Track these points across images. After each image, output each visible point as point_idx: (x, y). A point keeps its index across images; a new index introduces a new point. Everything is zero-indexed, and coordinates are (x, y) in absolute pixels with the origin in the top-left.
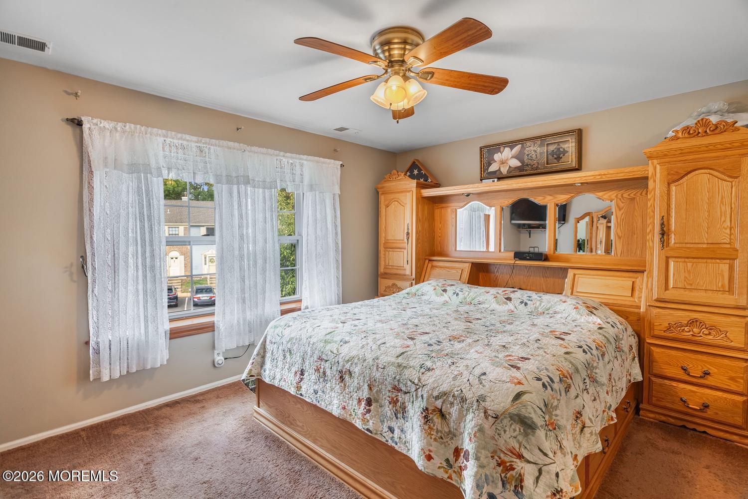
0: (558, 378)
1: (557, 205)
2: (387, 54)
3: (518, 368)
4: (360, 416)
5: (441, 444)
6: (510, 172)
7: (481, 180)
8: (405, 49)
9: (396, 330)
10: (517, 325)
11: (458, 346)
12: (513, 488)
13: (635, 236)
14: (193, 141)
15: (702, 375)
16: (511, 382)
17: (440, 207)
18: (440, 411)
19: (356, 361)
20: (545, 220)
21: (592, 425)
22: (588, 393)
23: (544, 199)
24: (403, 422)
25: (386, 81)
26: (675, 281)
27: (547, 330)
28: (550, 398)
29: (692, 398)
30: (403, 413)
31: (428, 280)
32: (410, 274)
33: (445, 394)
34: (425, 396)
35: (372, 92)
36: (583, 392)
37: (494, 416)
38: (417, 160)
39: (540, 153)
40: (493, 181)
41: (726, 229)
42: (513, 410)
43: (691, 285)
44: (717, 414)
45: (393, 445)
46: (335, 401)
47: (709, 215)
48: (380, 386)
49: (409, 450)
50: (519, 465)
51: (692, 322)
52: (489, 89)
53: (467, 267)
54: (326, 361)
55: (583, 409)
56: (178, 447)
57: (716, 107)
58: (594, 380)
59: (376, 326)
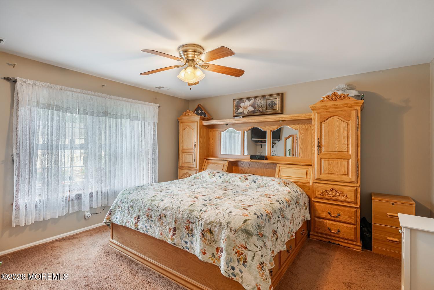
0: (265, 214)
1: (272, 131)
2: (186, 56)
3: (247, 210)
4: (170, 237)
5: (210, 246)
6: (249, 113)
7: (234, 117)
8: (194, 54)
9: (188, 194)
10: (250, 192)
11: (219, 201)
12: (242, 263)
13: (308, 148)
14: (78, 92)
15: (337, 216)
16: (243, 215)
17: (212, 130)
18: (210, 230)
19: (168, 209)
20: (266, 138)
21: (281, 237)
22: (280, 222)
23: (265, 128)
24: (192, 238)
25: (185, 69)
26: (324, 170)
27: (264, 194)
28: (261, 222)
29: (333, 228)
30: (192, 233)
31: (205, 170)
32: (196, 167)
33: (212, 222)
34: (203, 224)
35: (179, 73)
36: (277, 222)
37: (234, 230)
38: (200, 105)
39: (264, 104)
40: (240, 118)
41: (345, 145)
42: (243, 228)
43: (331, 171)
44: (343, 234)
45: (187, 250)
46: (157, 231)
47: (338, 138)
48: (181, 221)
49: (195, 251)
50: (245, 252)
51: (332, 190)
52: (236, 74)
53: (226, 163)
54: (152, 210)
55: (277, 229)
56: (67, 261)
57: (342, 87)
58: (284, 217)
59: (178, 193)
